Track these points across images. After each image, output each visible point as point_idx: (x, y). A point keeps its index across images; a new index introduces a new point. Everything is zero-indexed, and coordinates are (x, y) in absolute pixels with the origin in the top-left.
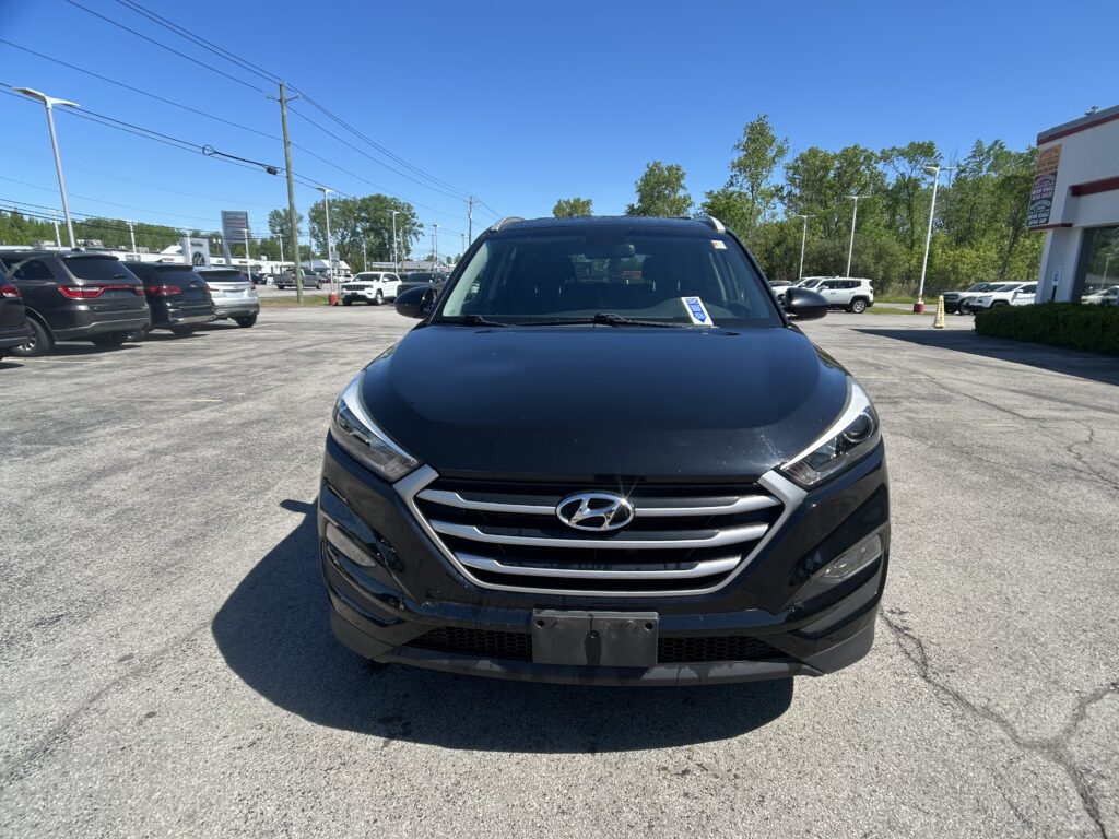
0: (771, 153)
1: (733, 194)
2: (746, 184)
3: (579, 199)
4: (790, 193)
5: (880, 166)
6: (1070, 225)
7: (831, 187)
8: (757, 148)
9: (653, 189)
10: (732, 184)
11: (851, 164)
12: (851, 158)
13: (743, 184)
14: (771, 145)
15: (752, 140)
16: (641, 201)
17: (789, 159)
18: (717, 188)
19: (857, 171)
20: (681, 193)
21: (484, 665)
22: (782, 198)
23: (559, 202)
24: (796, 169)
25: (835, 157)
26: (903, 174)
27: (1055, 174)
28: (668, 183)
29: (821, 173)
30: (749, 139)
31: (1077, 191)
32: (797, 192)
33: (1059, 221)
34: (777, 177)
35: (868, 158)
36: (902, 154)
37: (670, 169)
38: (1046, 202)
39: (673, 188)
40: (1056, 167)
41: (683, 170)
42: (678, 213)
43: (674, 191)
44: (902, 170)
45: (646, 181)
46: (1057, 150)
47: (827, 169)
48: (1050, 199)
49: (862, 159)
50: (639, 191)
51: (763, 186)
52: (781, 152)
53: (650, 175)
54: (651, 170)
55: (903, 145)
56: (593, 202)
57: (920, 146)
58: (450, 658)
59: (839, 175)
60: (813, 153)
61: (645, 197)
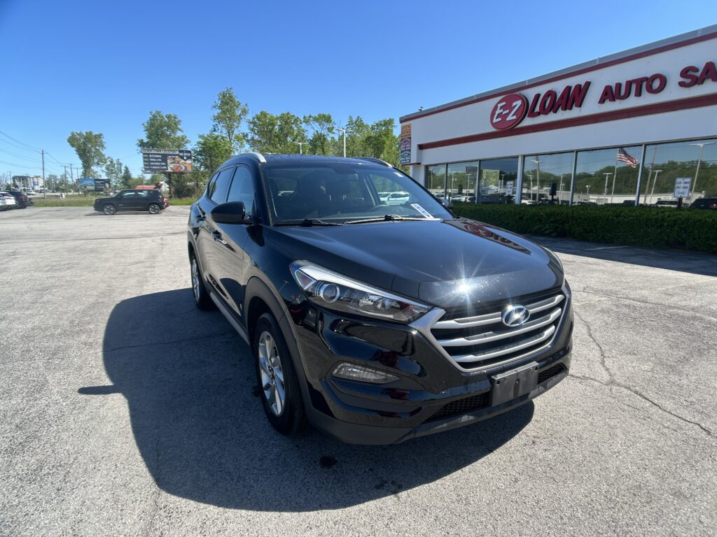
0: (238, 112)
1: (218, 137)
2: (225, 131)
3: (91, 133)
4: (253, 139)
5: (303, 126)
6: (419, 164)
7: (277, 136)
8: (228, 109)
9: (157, 129)
10: (215, 130)
11: (286, 123)
12: (287, 120)
13: (222, 131)
14: (237, 107)
15: (224, 103)
16: (149, 137)
17: (250, 117)
18: (206, 133)
19: (291, 127)
20: (179, 134)
21: (465, 418)
22: (248, 141)
23: (73, 134)
24: (254, 123)
25: (277, 119)
26: (317, 132)
27: (410, 138)
28: (169, 126)
29: (270, 127)
30: (222, 102)
31: (421, 147)
32: (256, 137)
33: (415, 162)
34: (243, 128)
35: (296, 120)
36: (316, 119)
37: (169, 117)
38: (408, 152)
39: (173, 130)
40: (410, 135)
41: (179, 118)
42: (179, 146)
43: (173, 131)
44: (317, 129)
45: (151, 125)
46: (409, 126)
47: (273, 125)
48: (410, 150)
49: (292, 121)
50: (146, 130)
51: (236, 132)
52: (244, 112)
53: (153, 120)
54: (154, 116)
55: (316, 115)
56: (104, 135)
57: (324, 116)
58: (447, 422)
59: (281, 129)
60: (264, 114)
61: (153, 135)
